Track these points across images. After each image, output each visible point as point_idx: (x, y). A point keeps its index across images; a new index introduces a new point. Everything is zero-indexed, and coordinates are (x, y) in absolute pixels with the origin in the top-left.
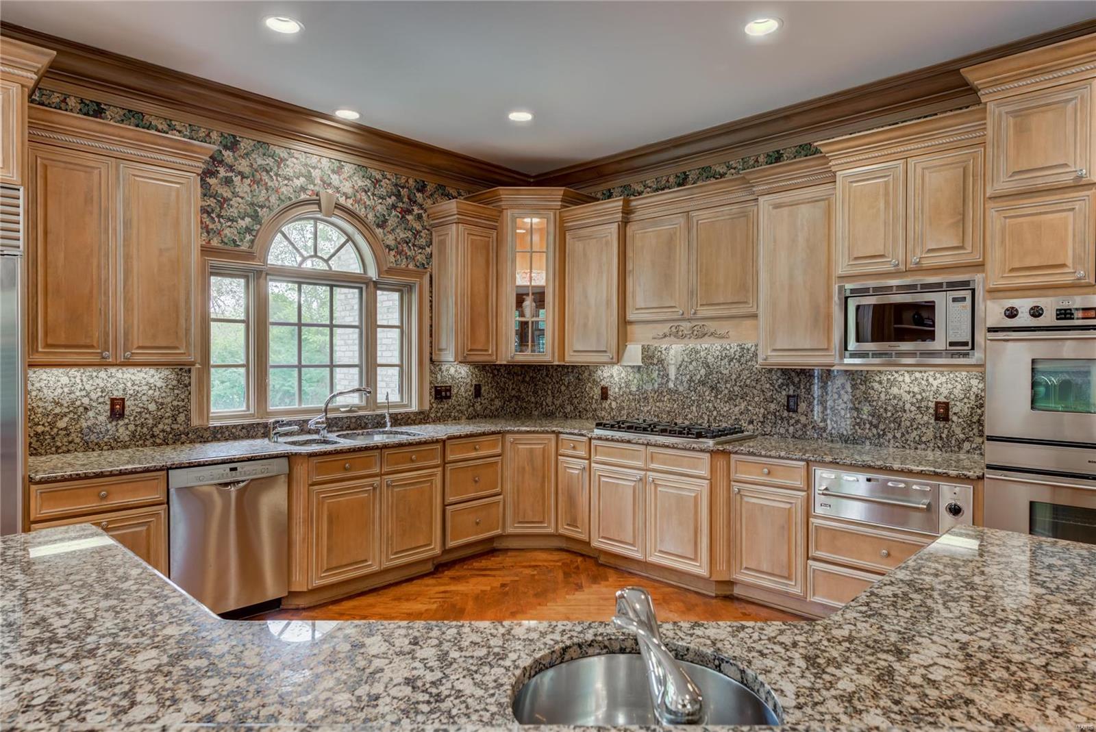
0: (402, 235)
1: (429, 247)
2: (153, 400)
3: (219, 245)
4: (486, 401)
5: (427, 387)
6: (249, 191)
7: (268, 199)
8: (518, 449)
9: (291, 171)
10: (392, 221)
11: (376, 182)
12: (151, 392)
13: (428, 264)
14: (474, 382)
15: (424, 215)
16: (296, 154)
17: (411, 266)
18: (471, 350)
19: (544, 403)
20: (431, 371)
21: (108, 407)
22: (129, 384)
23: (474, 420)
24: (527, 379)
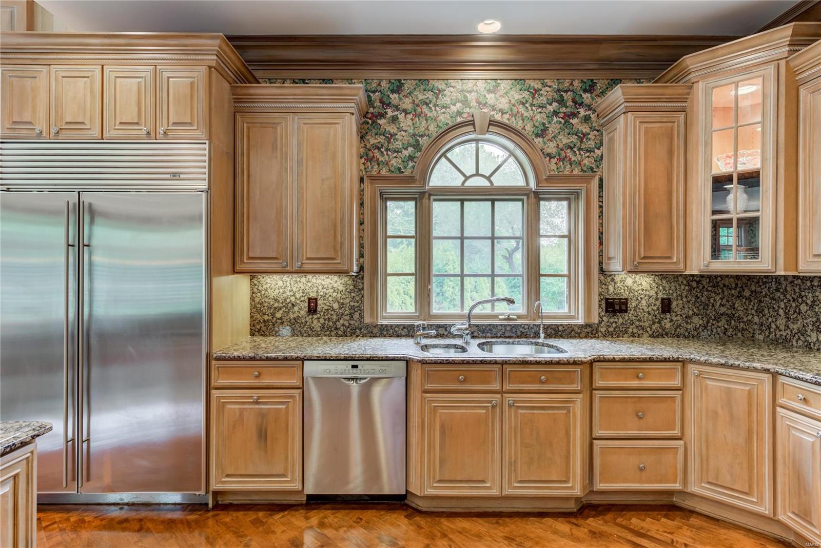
0: (565, 141)
1: (599, 149)
2: (336, 300)
3: (387, 173)
4: (679, 318)
5: (595, 299)
6: (411, 124)
7: (427, 129)
8: (706, 386)
9: (448, 99)
10: (553, 128)
11: (535, 92)
12: (335, 294)
13: (598, 167)
14: (660, 295)
15: (592, 116)
16: (453, 83)
17: (576, 172)
18: (644, 258)
19: (773, 326)
20: (600, 282)
21: (306, 304)
22: (320, 288)
23: (660, 340)
24: (747, 293)
